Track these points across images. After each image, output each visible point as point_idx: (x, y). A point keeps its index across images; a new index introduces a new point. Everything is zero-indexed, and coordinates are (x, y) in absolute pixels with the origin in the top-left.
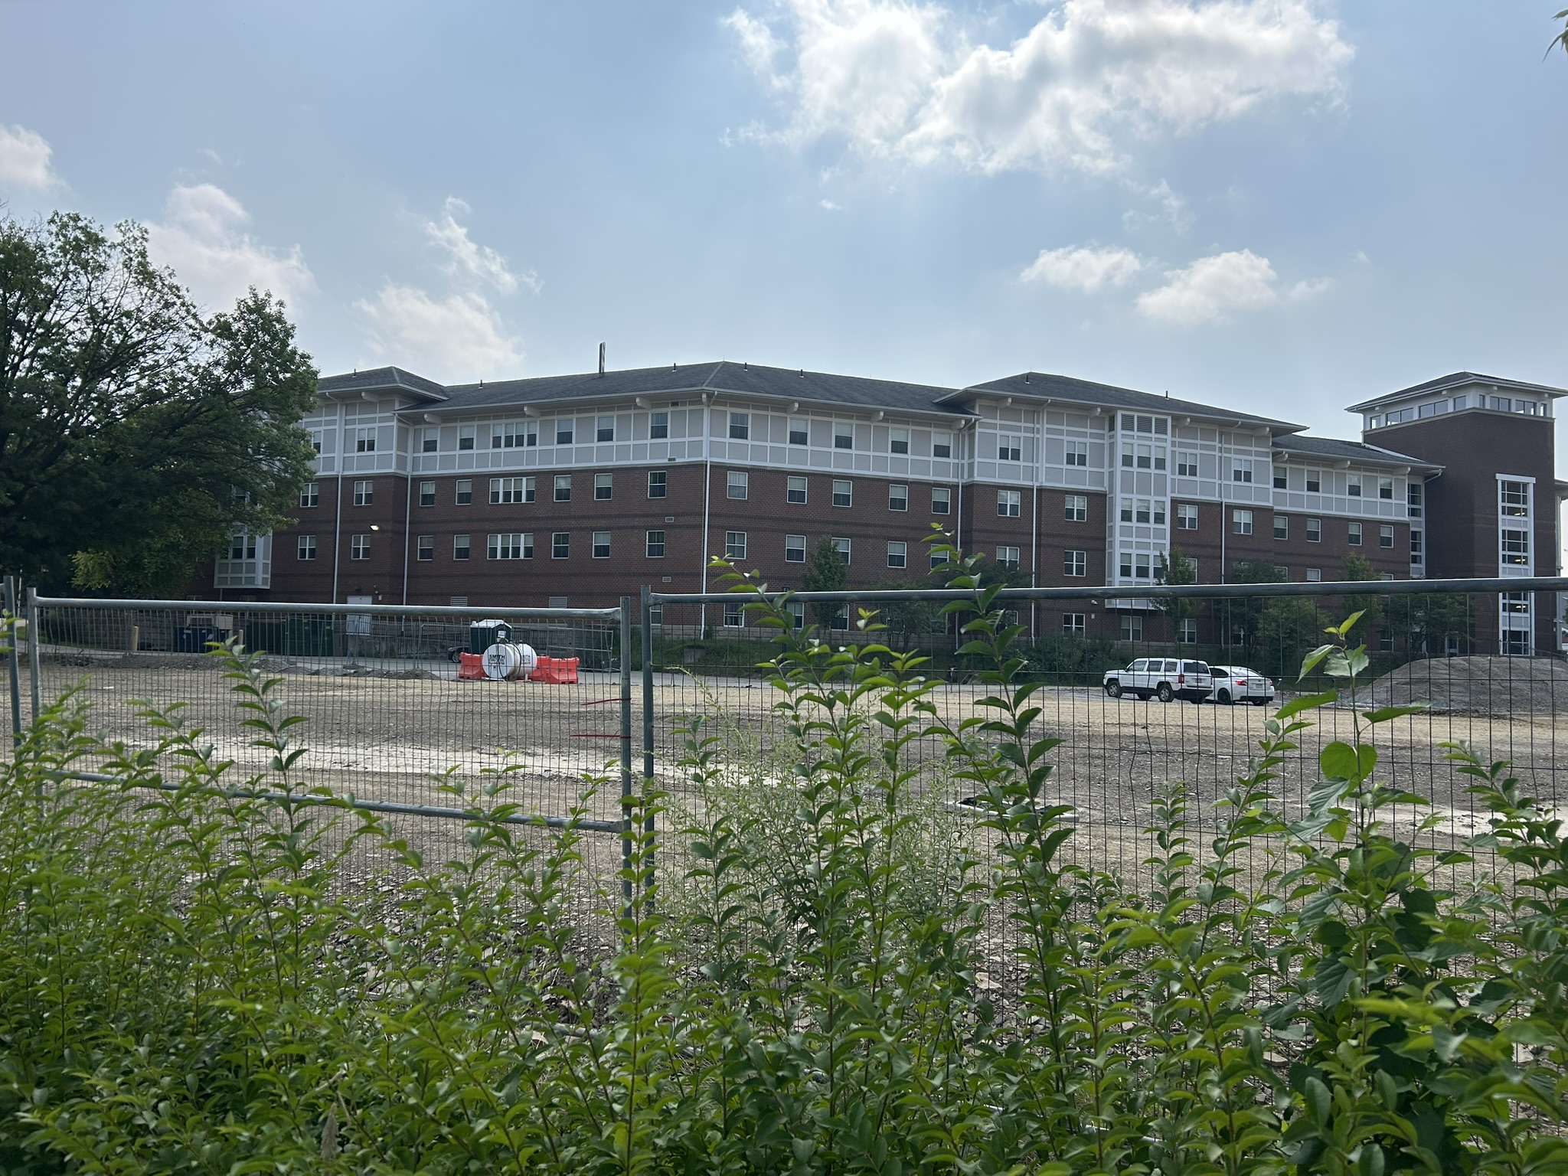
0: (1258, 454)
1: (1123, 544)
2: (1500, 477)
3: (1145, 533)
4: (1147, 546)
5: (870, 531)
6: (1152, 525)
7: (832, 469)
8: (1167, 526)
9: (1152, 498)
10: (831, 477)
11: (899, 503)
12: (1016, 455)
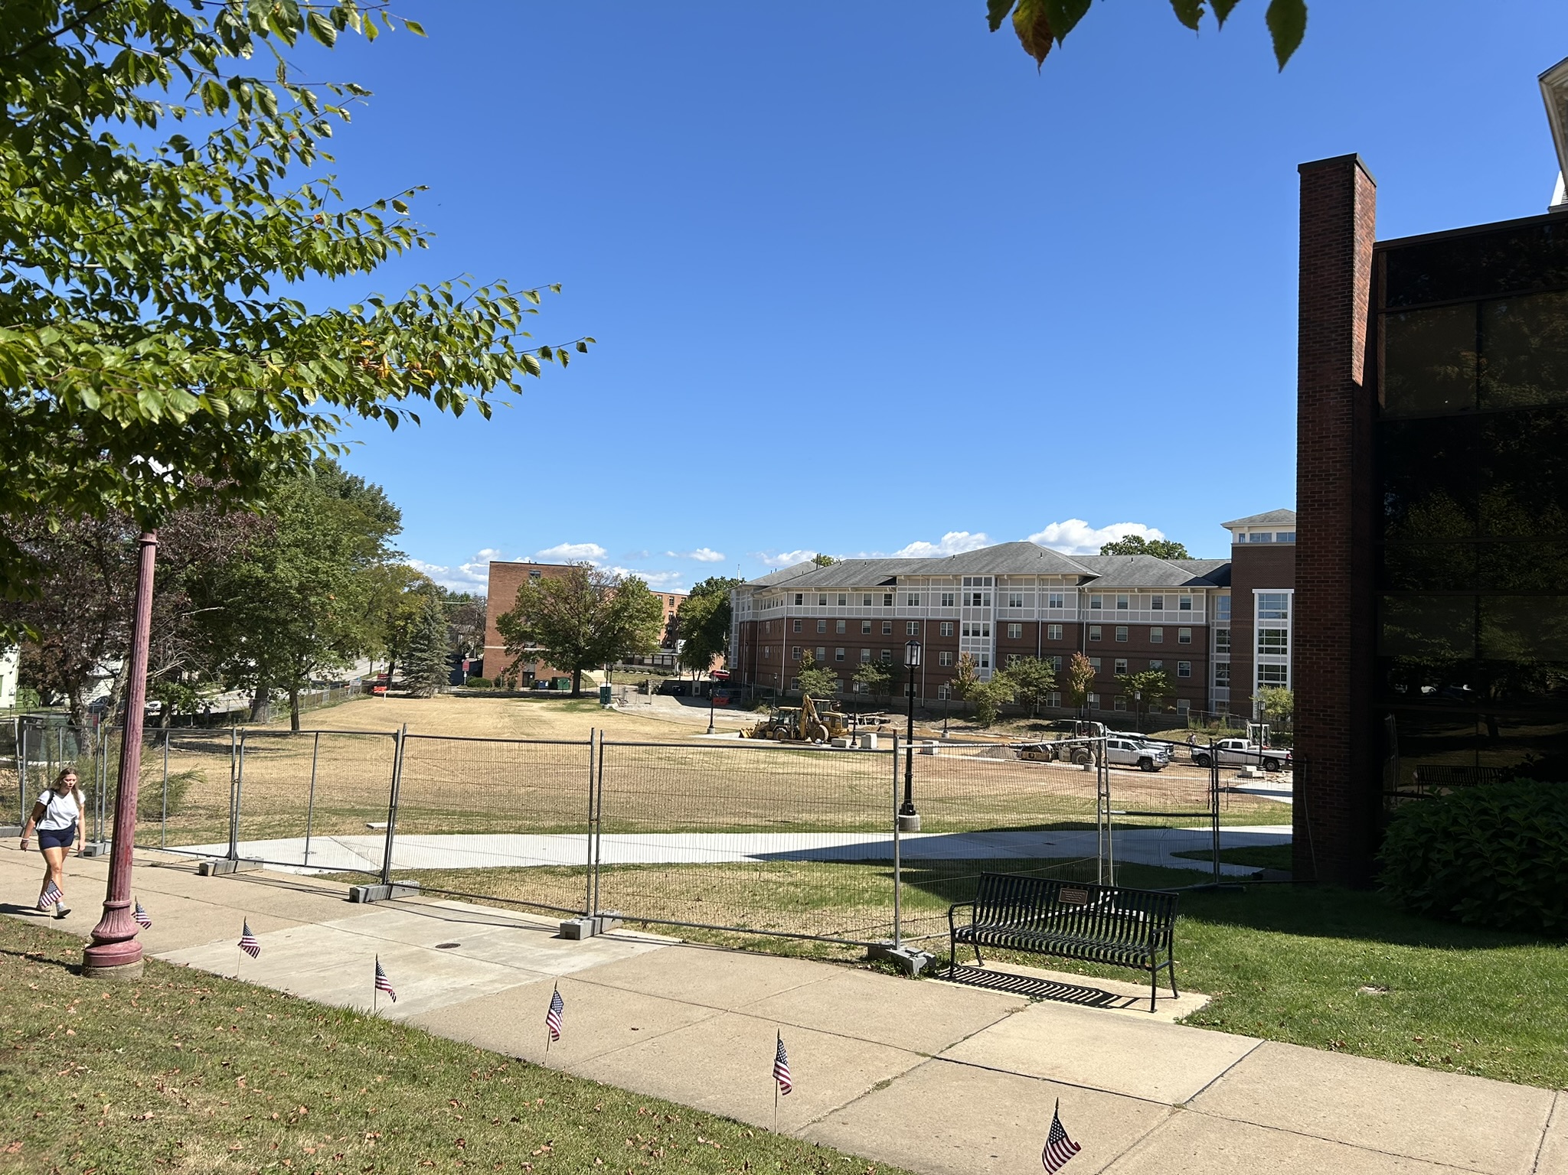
0: (1066, 590)
1: (963, 649)
2: (1254, 591)
3: (977, 642)
4: (978, 649)
5: (853, 644)
6: (981, 637)
7: (837, 616)
8: (991, 637)
9: (982, 623)
10: (836, 619)
11: (866, 630)
12: (917, 603)
